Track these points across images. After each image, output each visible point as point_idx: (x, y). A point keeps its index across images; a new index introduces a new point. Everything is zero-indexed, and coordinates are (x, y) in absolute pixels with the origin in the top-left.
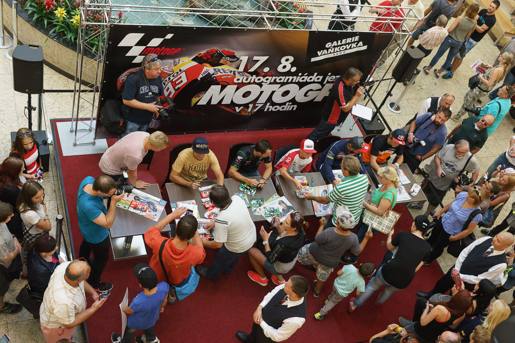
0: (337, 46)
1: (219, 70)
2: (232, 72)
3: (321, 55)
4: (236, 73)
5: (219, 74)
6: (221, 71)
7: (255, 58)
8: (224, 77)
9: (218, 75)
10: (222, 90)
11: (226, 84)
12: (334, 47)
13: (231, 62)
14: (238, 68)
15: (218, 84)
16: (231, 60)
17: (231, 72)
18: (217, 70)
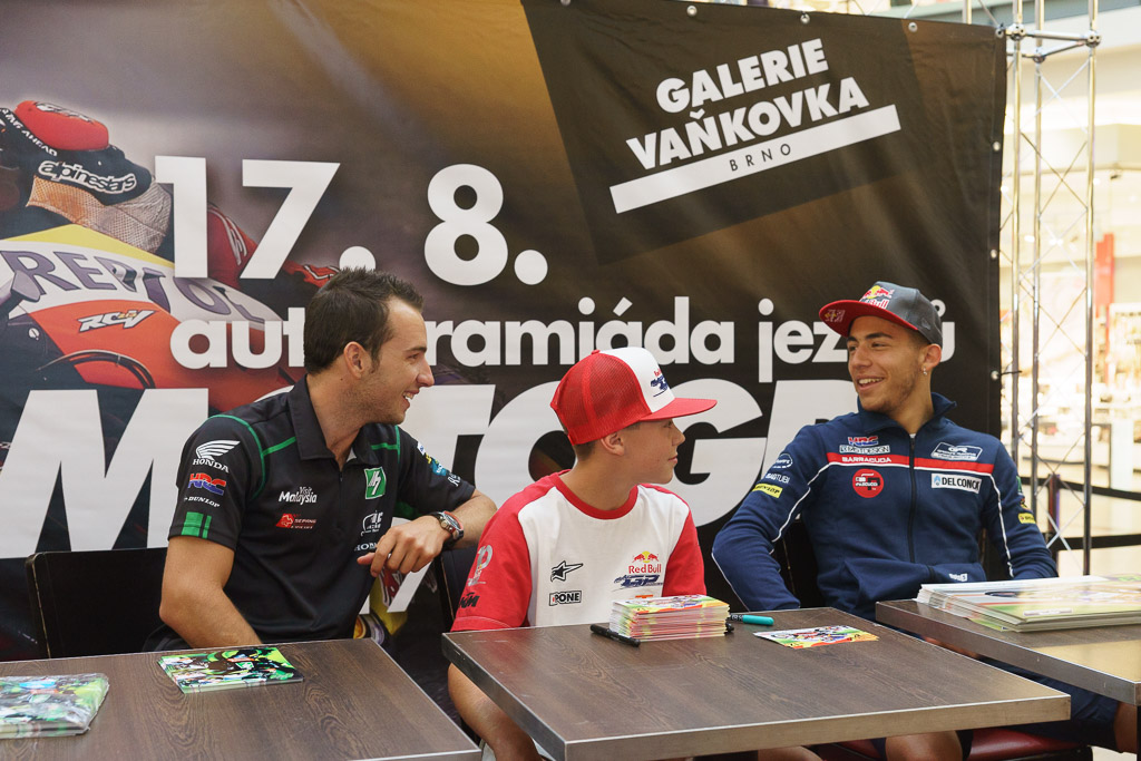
0: (729, 105)
1: (44, 267)
2: (139, 283)
3: (659, 168)
4: (168, 287)
5: (54, 297)
6: (62, 271)
7: (257, 173)
8: (95, 322)
9: (45, 303)
10: (112, 433)
11: (125, 377)
12: (713, 109)
13: (105, 199)
14: (165, 249)
15: (65, 377)
16: (98, 183)
17: (129, 280)
18: (30, 264)
